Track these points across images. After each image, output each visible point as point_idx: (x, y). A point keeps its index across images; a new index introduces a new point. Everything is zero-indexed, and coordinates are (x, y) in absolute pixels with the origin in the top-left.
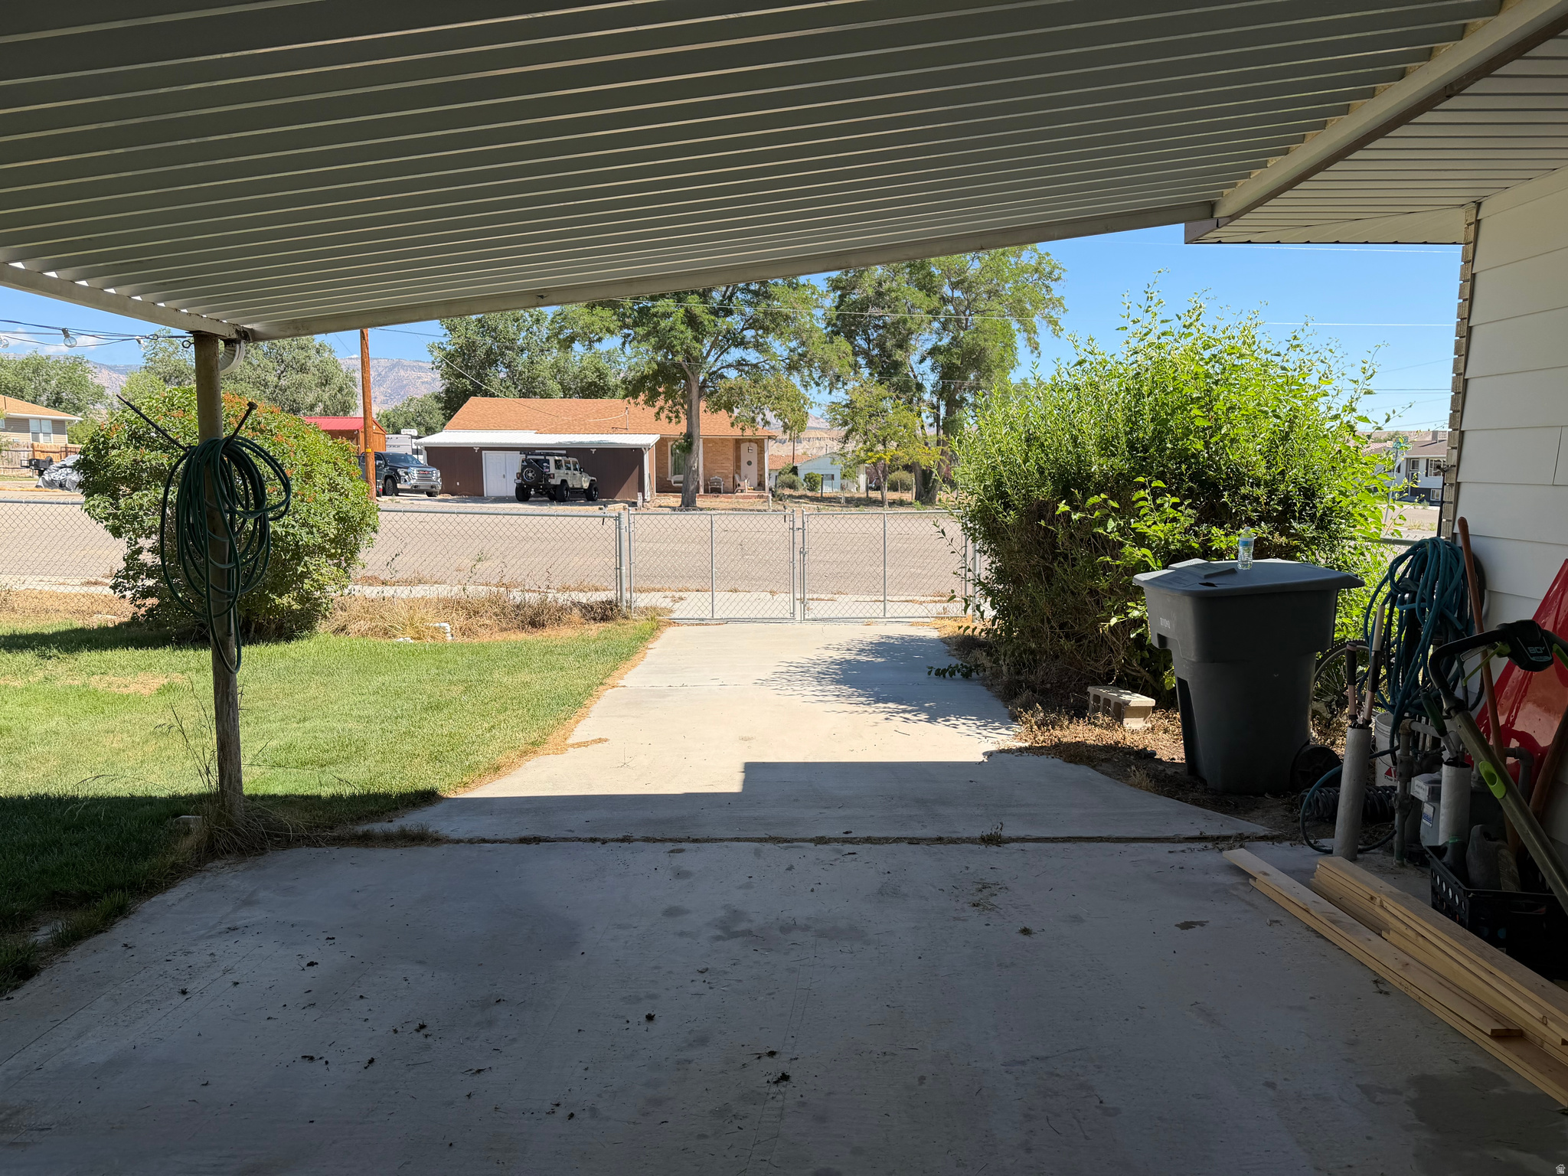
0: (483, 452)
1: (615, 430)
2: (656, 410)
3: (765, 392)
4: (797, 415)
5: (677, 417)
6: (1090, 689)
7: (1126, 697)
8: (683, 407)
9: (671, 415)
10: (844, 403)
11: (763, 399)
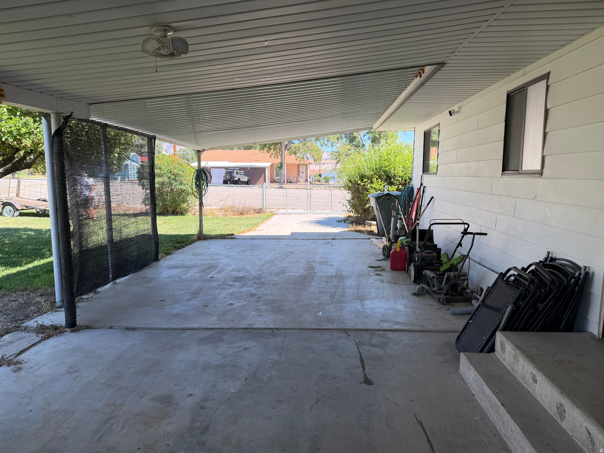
0: (211, 169)
1: (256, 161)
2: (270, 154)
3: (307, 148)
4: (319, 156)
5: (277, 157)
6: (366, 221)
7: (372, 222)
8: (279, 153)
9: (275, 156)
10: (336, 151)
11: (306, 151)
